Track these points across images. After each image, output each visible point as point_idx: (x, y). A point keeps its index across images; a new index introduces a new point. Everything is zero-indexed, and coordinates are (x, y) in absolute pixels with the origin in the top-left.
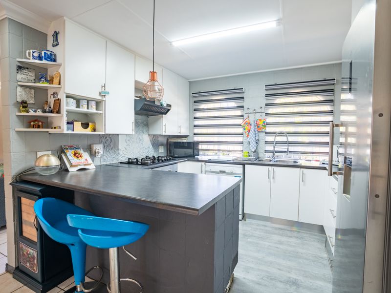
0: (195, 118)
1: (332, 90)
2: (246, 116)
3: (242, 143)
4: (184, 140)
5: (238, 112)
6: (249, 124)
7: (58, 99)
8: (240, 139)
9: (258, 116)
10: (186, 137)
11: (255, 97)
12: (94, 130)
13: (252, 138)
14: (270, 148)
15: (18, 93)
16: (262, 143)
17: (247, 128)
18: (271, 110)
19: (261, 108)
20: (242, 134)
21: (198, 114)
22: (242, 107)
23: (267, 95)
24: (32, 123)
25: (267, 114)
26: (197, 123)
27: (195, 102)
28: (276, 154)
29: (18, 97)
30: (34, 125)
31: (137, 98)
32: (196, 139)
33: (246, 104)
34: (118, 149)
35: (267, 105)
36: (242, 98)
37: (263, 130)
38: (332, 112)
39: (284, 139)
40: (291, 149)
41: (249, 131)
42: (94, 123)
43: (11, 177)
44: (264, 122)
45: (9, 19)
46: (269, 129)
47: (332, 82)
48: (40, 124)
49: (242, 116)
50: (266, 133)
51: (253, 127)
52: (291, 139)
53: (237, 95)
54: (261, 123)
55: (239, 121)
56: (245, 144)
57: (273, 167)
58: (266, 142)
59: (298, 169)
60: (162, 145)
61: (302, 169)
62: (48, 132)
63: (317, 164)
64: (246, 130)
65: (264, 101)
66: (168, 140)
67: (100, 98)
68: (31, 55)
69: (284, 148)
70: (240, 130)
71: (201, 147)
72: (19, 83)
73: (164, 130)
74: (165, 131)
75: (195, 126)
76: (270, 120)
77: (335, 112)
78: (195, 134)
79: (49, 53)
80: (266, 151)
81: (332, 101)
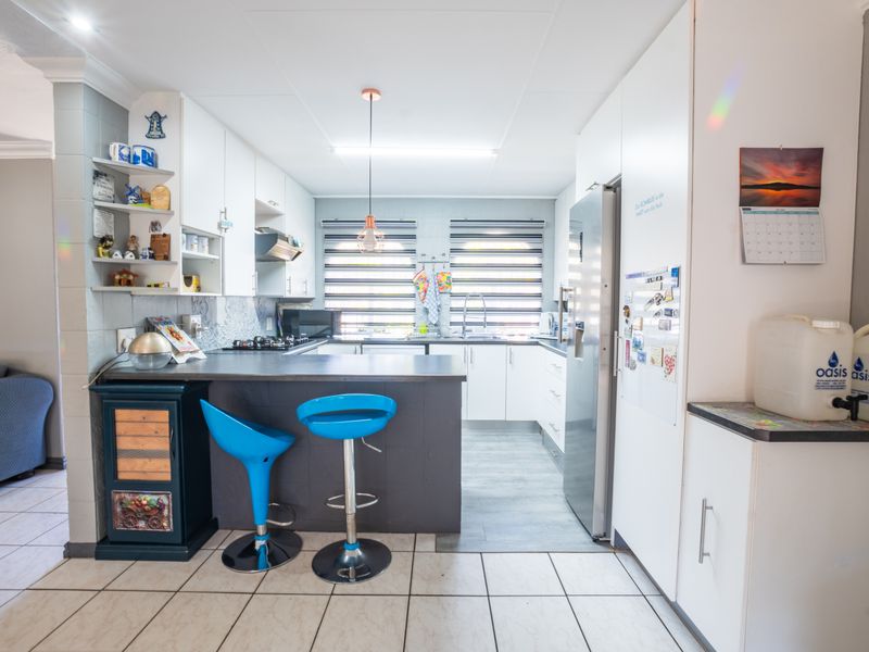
0: (327, 266)
1: (540, 236)
2: (419, 267)
3: (414, 310)
4: (306, 307)
5: (407, 260)
6: (426, 280)
7: (164, 235)
8: (409, 304)
9: (439, 267)
10: (308, 300)
11: (433, 236)
12: (199, 289)
13: (430, 303)
14: (458, 318)
15: (96, 222)
16: (445, 311)
17: (421, 286)
18: (459, 259)
19: (444, 255)
20: (414, 296)
21: (333, 260)
22: (413, 251)
23: (453, 236)
24: (117, 277)
25: (452, 265)
26: (330, 275)
27: (327, 236)
28: (468, 328)
29: (96, 229)
30: (120, 281)
31: (259, 233)
32: (331, 305)
33: (418, 245)
34: (216, 324)
35: (453, 250)
36: (414, 237)
37: (448, 290)
38: (540, 266)
39: (478, 304)
40: (490, 319)
41: (426, 292)
42: (198, 275)
43: (88, 377)
44: (449, 278)
45: (85, 85)
46: (456, 289)
47: (540, 225)
48: (131, 278)
49: (414, 266)
50: (452, 295)
51: (431, 285)
52: (490, 304)
53: (404, 232)
54: (444, 279)
55: (409, 275)
56: (420, 313)
57: (470, 346)
58: (452, 310)
59: (504, 347)
60: (270, 316)
61: (509, 347)
62: (130, 292)
63: (526, 339)
64: (421, 290)
65: (448, 244)
66: (277, 307)
67: (217, 232)
68: (117, 153)
69: (479, 318)
70: (410, 290)
71: (344, 318)
72: (98, 203)
73: (287, 289)
74: (290, 291)
75: (327, 281)
76: (456, 274)
77: (545, 266)
78: (327, 295)
79: (150, 152)
80: (452, 324)
81: (539, 251)
